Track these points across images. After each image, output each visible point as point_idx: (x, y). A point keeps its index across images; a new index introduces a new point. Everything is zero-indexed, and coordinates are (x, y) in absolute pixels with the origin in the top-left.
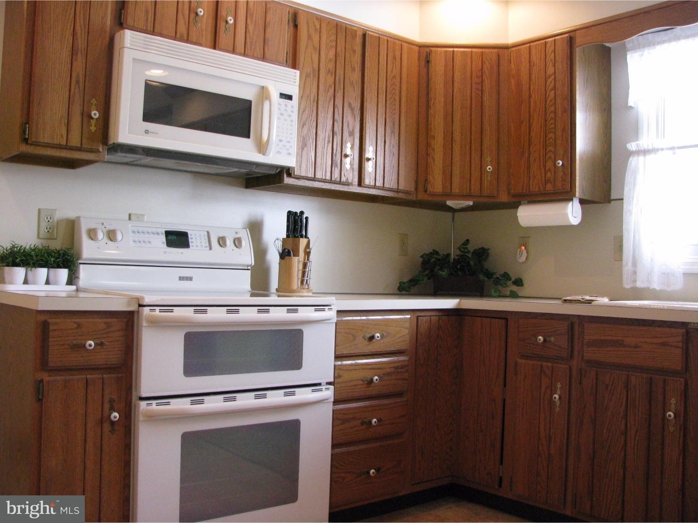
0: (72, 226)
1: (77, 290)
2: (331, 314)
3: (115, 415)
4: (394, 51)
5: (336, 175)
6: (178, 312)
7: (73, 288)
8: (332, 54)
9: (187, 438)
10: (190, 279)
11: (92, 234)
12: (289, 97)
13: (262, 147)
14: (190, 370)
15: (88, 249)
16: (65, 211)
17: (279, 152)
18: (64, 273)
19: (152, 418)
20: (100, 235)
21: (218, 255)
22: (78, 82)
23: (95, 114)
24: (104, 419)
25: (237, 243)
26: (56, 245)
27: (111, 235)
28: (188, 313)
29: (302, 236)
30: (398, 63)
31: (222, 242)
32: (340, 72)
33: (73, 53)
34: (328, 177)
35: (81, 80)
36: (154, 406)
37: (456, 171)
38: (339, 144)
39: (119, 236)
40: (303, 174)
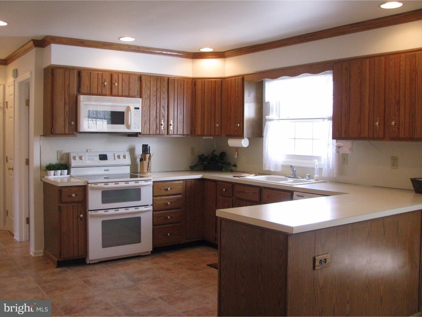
0: (68, 155)
1: (70, 176)
2: (151, 183)
3: (82, 216)
4: (181, 83)
5: (158, 132)
6: (99, 185)
7: (69, 176)
8: (155, 89)
9: (103, 222)
10: (108, 170)
11: (74, 158)
12: (138, 108)
13: (128, 127)
14: (104, 201)
15: (73, 163)
16: (66, 150)
17: (135, 128)
18: (66, 171)
19: (93, 216)
20: (77, 158)
21: (118, 162)
22: (67, 114)
23: (73, 123)
24: (78, 217)
25: (124, 157)
26: (63, 162)
27: (81, 158)
28: (102, 185)
29: (147, 153)
30: (182, 87)
31: (119, 157)
32: (158, 95)
33: (65, 104)
34: (155, 133)
35: (68, 113)
36: (93, 213)
37: (206, 126)
38: (159, 121)
39: (83, 158)
40: (145, 133)
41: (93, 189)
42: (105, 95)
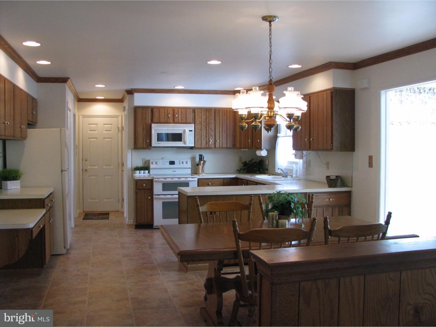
0: (149, 161)
1: (150, 175)
2: (196, 179)
3: (149, 198)
4: (224, 112)
5: (207, 146)
6: (160, 179)
7: (149, 174)
8: (205, 117)
9: (163, 203)
10: (173, 171)
11: (152, 163)
12: (192, 131)
13: (185, 143)
14: (163, 190)
15: (152, 166)
16: (147, 158)
17: (190, 144)
18: (147, 171)
19: (156, 198)
20: (154, 163)
21: (182, 166)
22: (144, 135)
23: (148, 141)
24: (147, 198)
25: (187, 163)
26: (146, 165)
27: (156, 163)
28: (163, 180)
29: (202, 160)
30: (226, 115)
31: (183, 163)
32: (207, 121)
33: (143, 130)
34: (205, 147)
36: (156, 196)
37: (242, 142)
38: (208, 138)
39: (158, 163)
40: (198, 147)
41: (156, 181)
42: (170, 123)
